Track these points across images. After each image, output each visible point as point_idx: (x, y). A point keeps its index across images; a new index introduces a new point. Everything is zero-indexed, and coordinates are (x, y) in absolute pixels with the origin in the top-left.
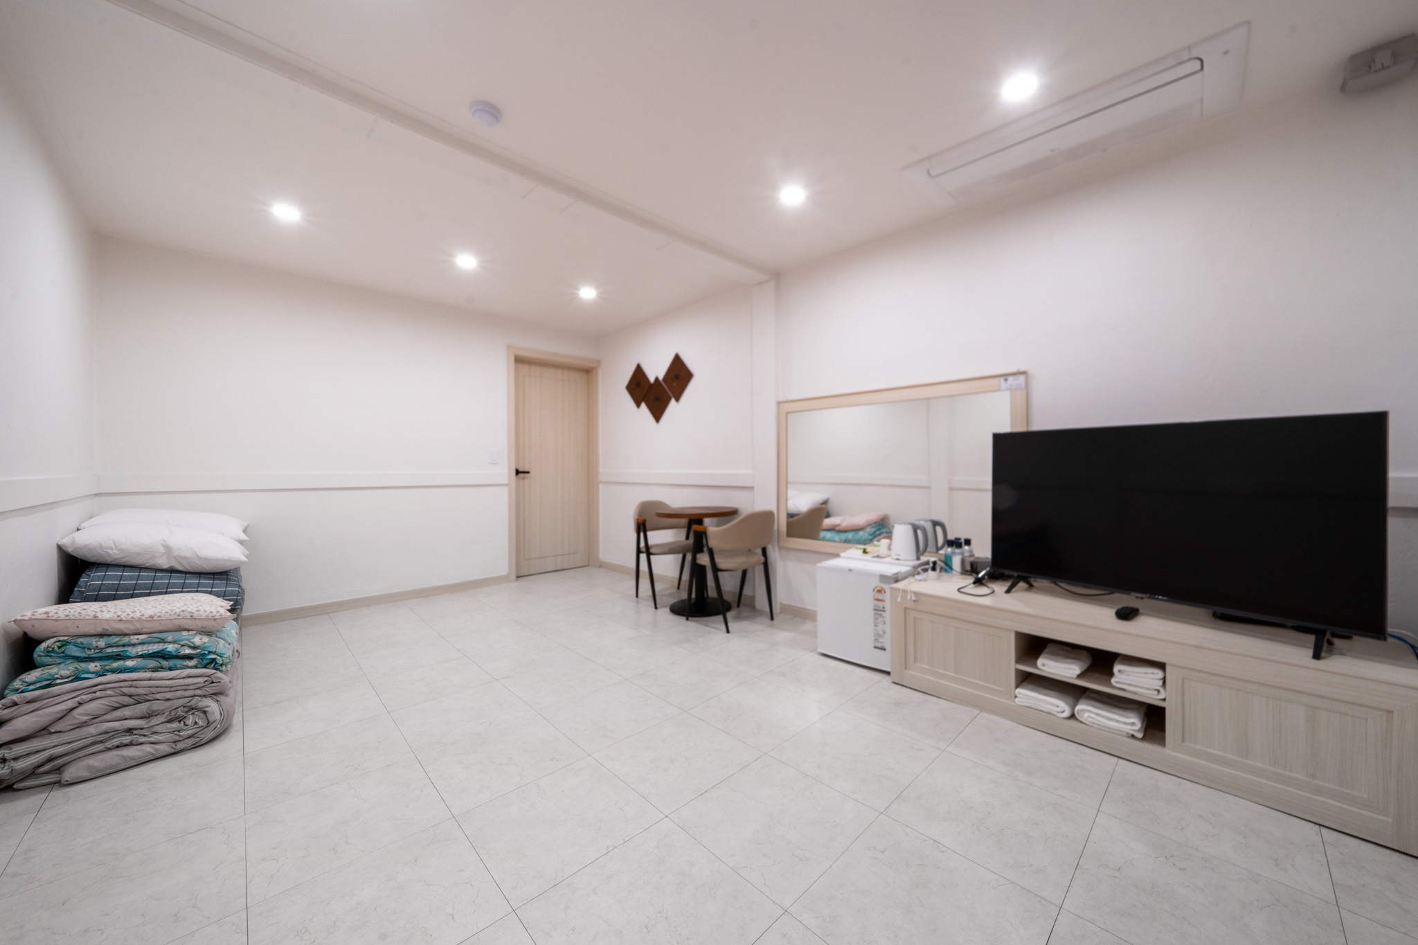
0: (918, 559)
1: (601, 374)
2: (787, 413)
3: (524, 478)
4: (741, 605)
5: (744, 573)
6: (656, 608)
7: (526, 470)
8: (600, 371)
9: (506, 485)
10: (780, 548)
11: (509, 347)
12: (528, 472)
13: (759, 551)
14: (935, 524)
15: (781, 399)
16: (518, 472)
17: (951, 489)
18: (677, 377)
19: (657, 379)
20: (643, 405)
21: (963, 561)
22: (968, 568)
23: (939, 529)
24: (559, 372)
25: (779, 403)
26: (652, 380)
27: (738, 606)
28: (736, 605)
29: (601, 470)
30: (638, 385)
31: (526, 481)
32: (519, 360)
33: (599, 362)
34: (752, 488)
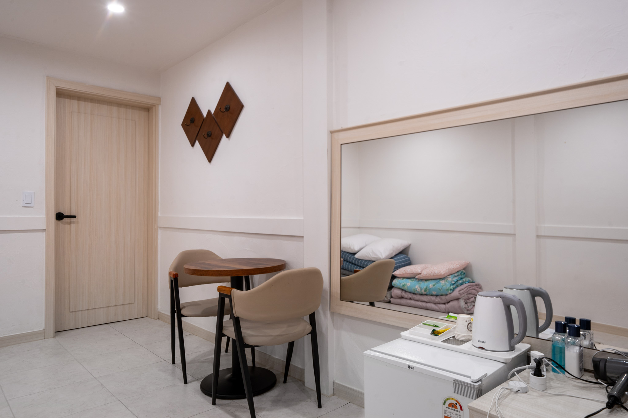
0: (512, 349)
1: (160, 111)
2: (341, 145)
3: (70, 223)
4: (289, 380)
5: (291, 345)
6: (186, 382)
7: (73, 214)
8: (160, 108)
9: (44, 230)
10: (332, 314)
11: (49, 79)
12: (74, 217)
13: (307, 318)
14: (534, 293)
15: (335, 128)
16: (60, 216)
17: (538, 236)
18: (227, 109)
19: (209, 112)
20: (197, 143)
21: (581, 356)
22: (591, 367)
23: (539, 301)
24: (115, 109)
25: (332, 132)
26: (205, 114)
27: (285, 382)
28: (282, 380)
29: (159, 214)
30: (192, 121)
31: (73, 226)
32: (61, 94)
33: (159, 99)
34: (303, 237)
